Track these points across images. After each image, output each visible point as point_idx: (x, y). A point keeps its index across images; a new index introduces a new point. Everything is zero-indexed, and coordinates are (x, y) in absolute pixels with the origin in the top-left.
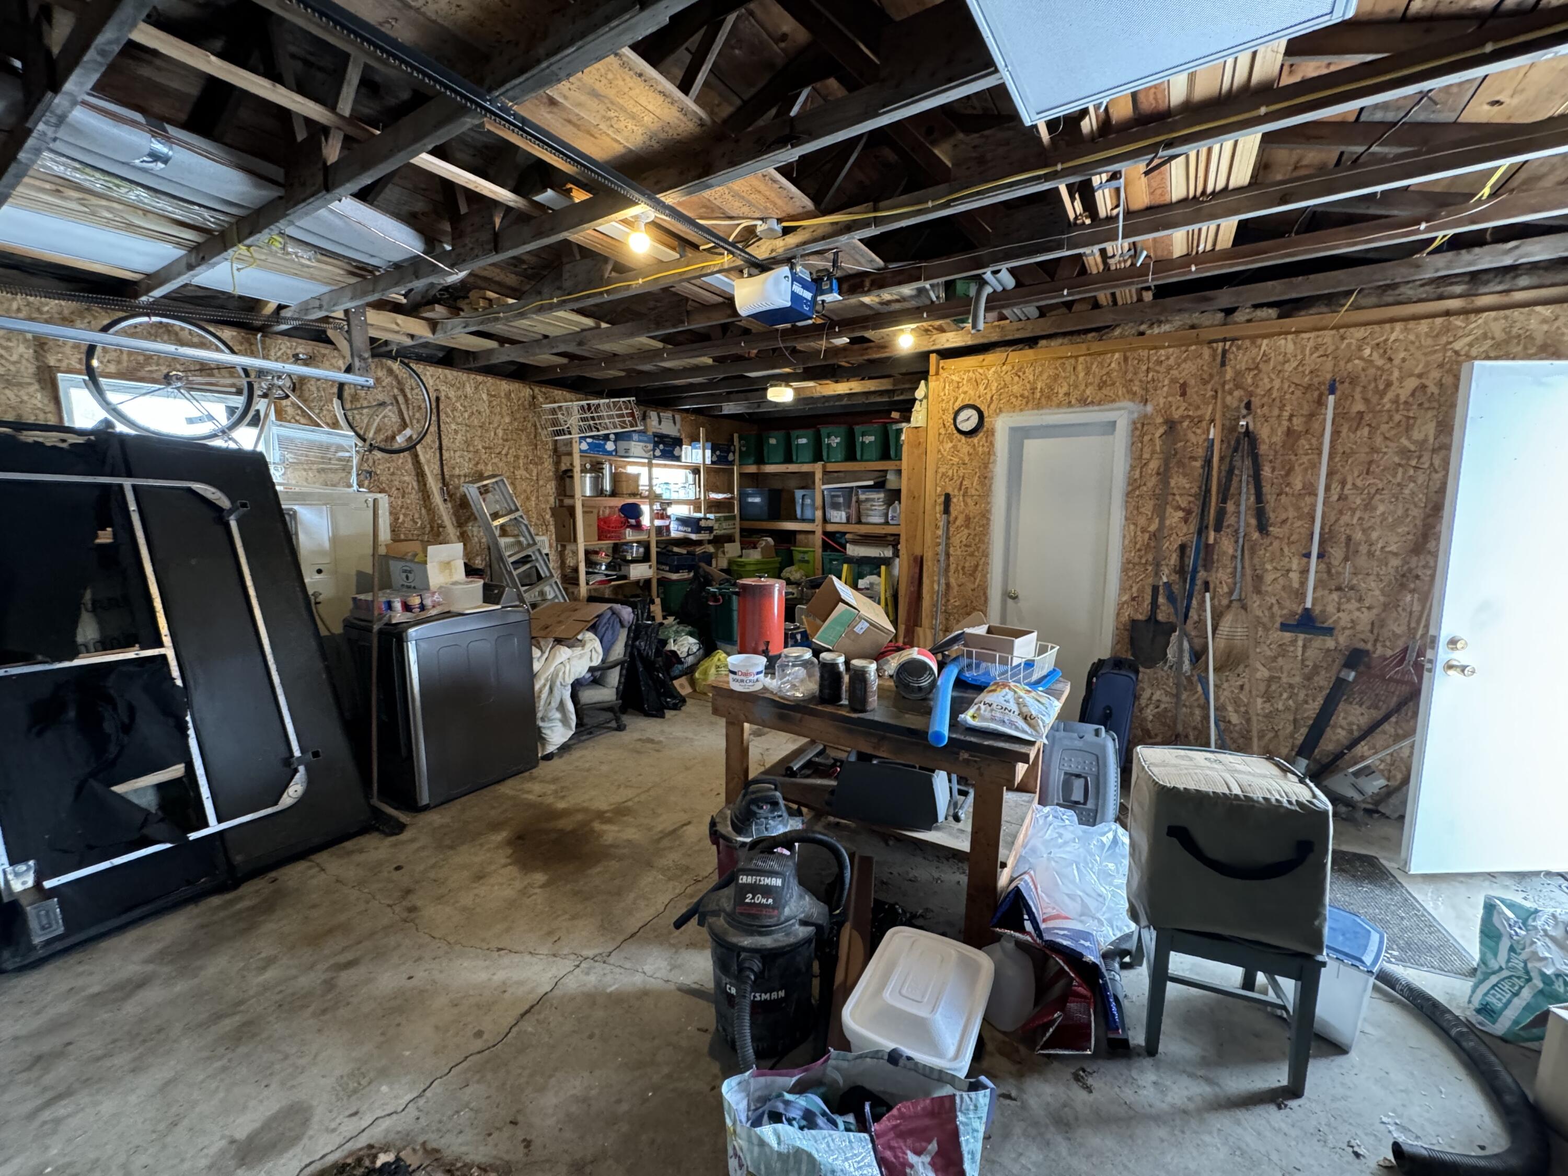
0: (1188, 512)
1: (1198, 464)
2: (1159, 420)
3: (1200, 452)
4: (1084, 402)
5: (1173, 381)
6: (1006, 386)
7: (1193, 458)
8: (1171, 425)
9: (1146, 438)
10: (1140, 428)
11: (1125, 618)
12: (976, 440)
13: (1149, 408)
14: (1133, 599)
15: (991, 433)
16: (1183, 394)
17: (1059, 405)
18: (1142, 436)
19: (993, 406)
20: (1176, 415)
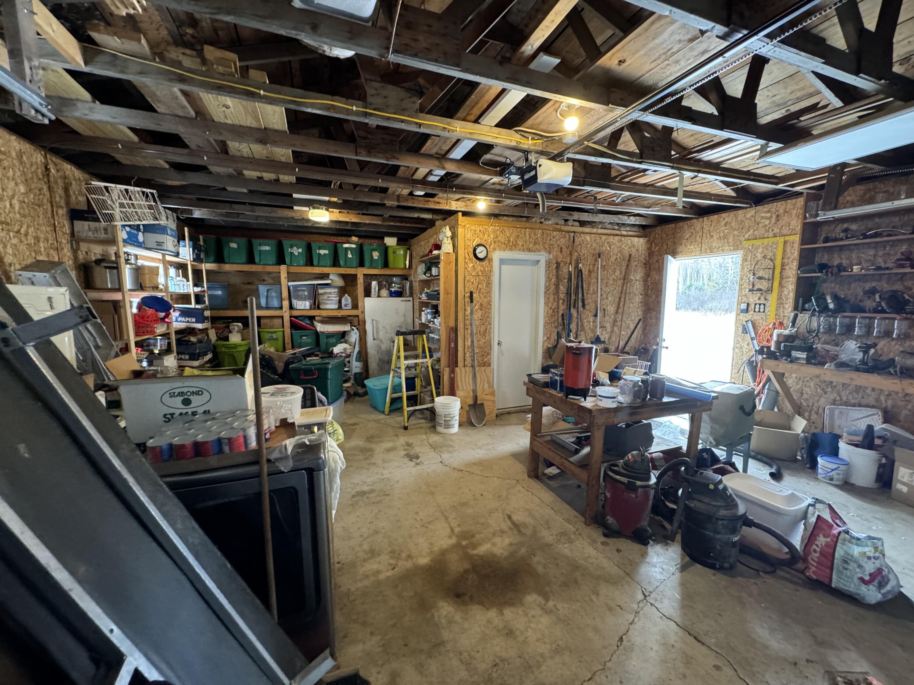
0: (564, 301)
1: (566, 281)
2: (554, 262)
3: (567, 276)
4: (529, 250)
5: (558, 246)
6: (497, 237)
7: (564, 279)
8: (558, 264)
9: (551, 269)
10: (548, 264)
11: (545, 347)
12: (484, 263)
13: (551, 256)
14: (548, 338)
15: (491, 260)
16: (561, 252)
17: (519, 250)
18: (549, 268)
19: (492, 247)
20: (559, 261)
